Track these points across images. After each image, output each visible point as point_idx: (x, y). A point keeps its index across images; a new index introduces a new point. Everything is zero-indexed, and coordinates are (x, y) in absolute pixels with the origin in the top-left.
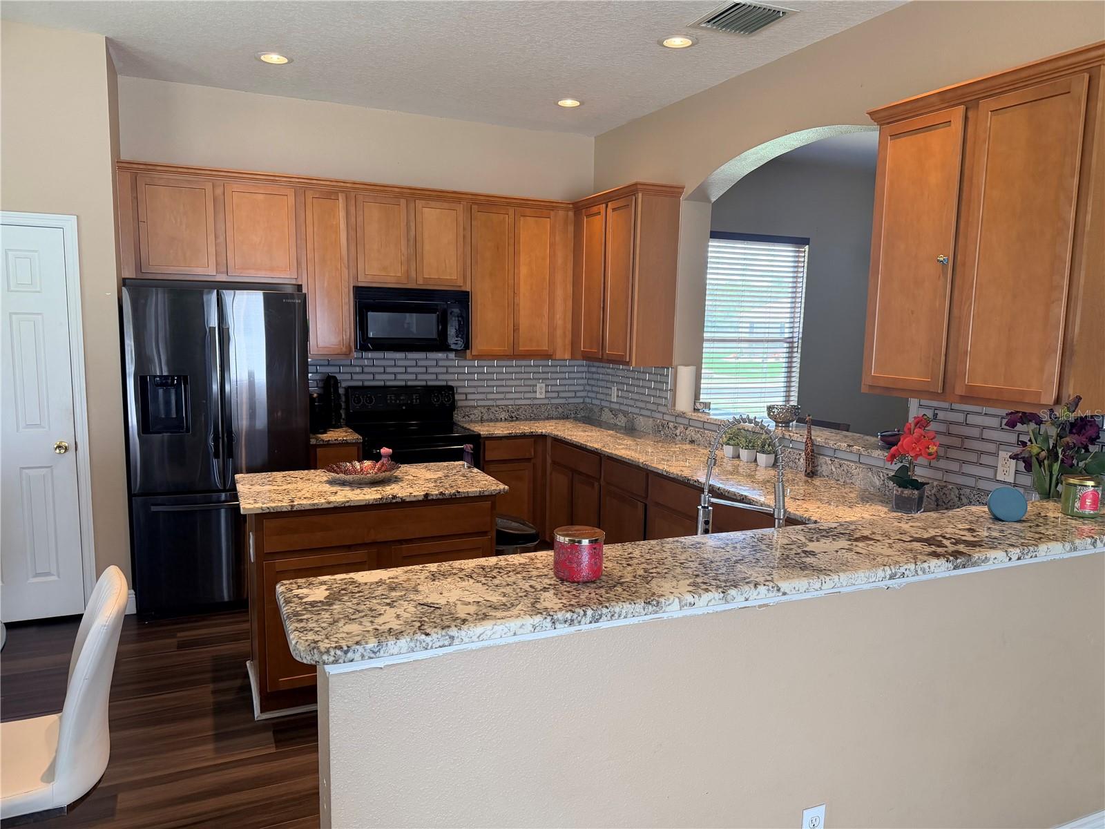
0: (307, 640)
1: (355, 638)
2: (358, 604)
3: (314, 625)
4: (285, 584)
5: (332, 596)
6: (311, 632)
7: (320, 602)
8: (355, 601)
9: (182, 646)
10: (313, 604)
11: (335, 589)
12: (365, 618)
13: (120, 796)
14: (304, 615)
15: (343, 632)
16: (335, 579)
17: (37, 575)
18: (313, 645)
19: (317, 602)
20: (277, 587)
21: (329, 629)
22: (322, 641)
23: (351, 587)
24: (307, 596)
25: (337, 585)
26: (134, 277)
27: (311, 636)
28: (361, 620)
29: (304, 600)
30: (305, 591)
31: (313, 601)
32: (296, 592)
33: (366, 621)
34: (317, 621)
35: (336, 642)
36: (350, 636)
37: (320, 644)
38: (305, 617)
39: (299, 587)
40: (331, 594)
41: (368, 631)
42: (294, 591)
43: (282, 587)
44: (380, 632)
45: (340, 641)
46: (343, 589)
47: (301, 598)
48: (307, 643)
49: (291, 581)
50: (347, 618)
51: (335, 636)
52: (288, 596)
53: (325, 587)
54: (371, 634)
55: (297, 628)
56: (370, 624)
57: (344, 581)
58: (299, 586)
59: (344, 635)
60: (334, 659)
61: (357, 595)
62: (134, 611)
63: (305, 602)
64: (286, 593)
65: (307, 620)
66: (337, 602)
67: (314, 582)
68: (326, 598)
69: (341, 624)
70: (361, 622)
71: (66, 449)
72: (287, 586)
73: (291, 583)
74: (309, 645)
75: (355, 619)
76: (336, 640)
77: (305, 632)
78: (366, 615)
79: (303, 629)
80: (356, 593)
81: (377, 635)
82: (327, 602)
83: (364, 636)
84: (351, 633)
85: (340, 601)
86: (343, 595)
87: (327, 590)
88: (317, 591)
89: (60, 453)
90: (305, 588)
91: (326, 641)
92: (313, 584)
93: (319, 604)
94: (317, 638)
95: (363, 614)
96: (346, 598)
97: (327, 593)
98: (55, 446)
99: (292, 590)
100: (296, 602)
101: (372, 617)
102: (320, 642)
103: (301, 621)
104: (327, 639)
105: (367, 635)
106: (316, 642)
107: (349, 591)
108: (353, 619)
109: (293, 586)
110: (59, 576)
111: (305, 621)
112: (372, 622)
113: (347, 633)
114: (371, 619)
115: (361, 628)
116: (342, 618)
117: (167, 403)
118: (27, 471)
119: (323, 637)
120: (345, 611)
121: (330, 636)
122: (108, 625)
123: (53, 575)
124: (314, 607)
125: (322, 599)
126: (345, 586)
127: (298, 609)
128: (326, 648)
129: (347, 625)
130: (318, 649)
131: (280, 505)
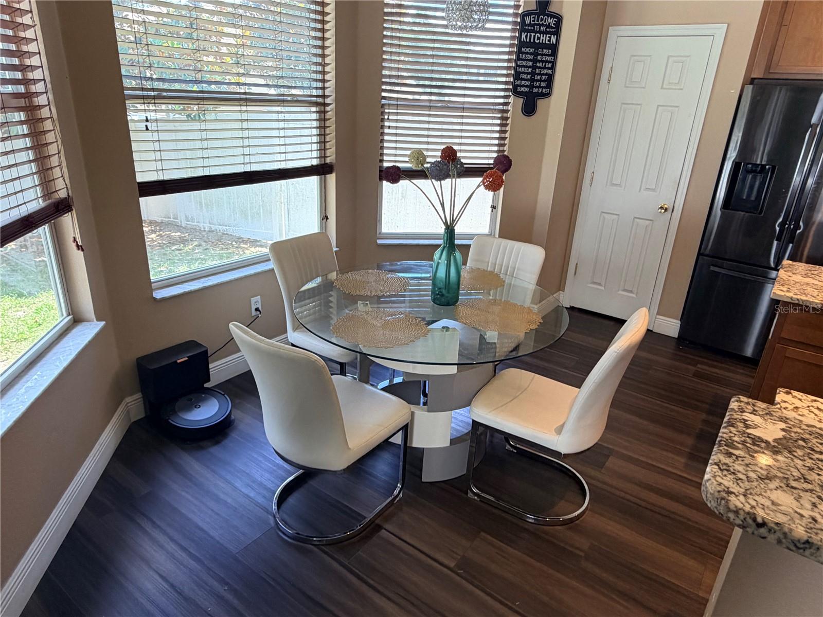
0: (720, 484)
1: (779, 515)
2: (811, 469)
3: (741, 468)
4: (741, 401)
5: (784, 441)
6: (732, 477)
7: (767, 442)
8: (809, 463)
9: (697, 375)
10: (757, 441)
11: (793, 434)
12: (809, 494)
13: (611, 459)
14: (737, 448)
15: (769, 498)
16: (801, 421)
17: (625, 290)
18: (724, 494)
19: (762, 440)
20: (733, 400)
21: (755, 484)
22: (737, 496)
23: (815, 441)
24: (756, 427)
25: (799, 430)
26: (761, 77)
27: (728, 482)
28: (802, 494)
29: (749, 431)
30: (757, 419)
31: (759, 438)
32: (747, 416)
33: (807, 499)
34: (747, 465)
35: (753, 507)
36: (774, 508)
37: (732, 498)
38: (737, 452)
39: (754, 412)
40: (785, 438)
41: (802, 516)
42: (744, 414)
43: (736, 404)
44: (818, 526)
45: (758, 509)
46: (803, 440)
47: (747, 427)
48: (719, 489)
49: (750, 400)
50: (785, 481)
51: (757, 498)
52: (736, 416)
53: (783, 425)
54: (804, 522)
55: (720, 461)
56: (809, 506)
57: (810, 429)
58: (754, 410)
59: (768, 503)
60: (741, 523)
61: (817, 456)
62: (676, 336)
63: (749, 434)
64: (736, 412)
65: (737, 457)
66: (786, 453)
67: (774, 414)
68: (775, 440)
69: (772, 485)
70: (800, 497)
71: (666, 210)
72: (742, 404)
73: (748, 403)
74: (719, 492)
75: (795, 488)
76: (754, 503)
77: (725, 473)
78: (811, 491)
79: (725, 467)
80: (817, 452)
81: (811, 528)
82: (774, 446)
83: (792, 519)
84: (779, 505)
85: (790, 452)
86: (799, 447)
87: (783, 430)
88: (770, 426)
89: (660, 212)
90: (759, 415)
91: (742, 498)
92: (772, 415)
93: (763, 445)
94: (735, 489)
95: (810, 487)
96: (800, 453)
97: (781, 434)
98: (660, 207)
99: (744, 412)
100: (740, 429)
101: (819, 497)
102: (733, 495)
103: (730, 455)
104: (745, 495)
105: (797, 521)
106: (729, 493)
107: (809, 445)
108: (793, 487)
109: (749, 407)
110: (636, 295)
111: (734, 457)
112: (814, 505)
113: (773, 503)
114: (816, 500)
115: (795, 504)
116: (779, 477)
117: (751, 187)
118: (638, 220)
119: (742, 490)
120: (789, 470)
121: (751, 494)
122: (618, 353)
123: (633, 293)
124: (754, 444)
125: (770, 440)
126: (808, 436)
127: (736, 439)
128: (736, 507)
129: (779, 491)
130: (727, 502)
131: (811, 300)
